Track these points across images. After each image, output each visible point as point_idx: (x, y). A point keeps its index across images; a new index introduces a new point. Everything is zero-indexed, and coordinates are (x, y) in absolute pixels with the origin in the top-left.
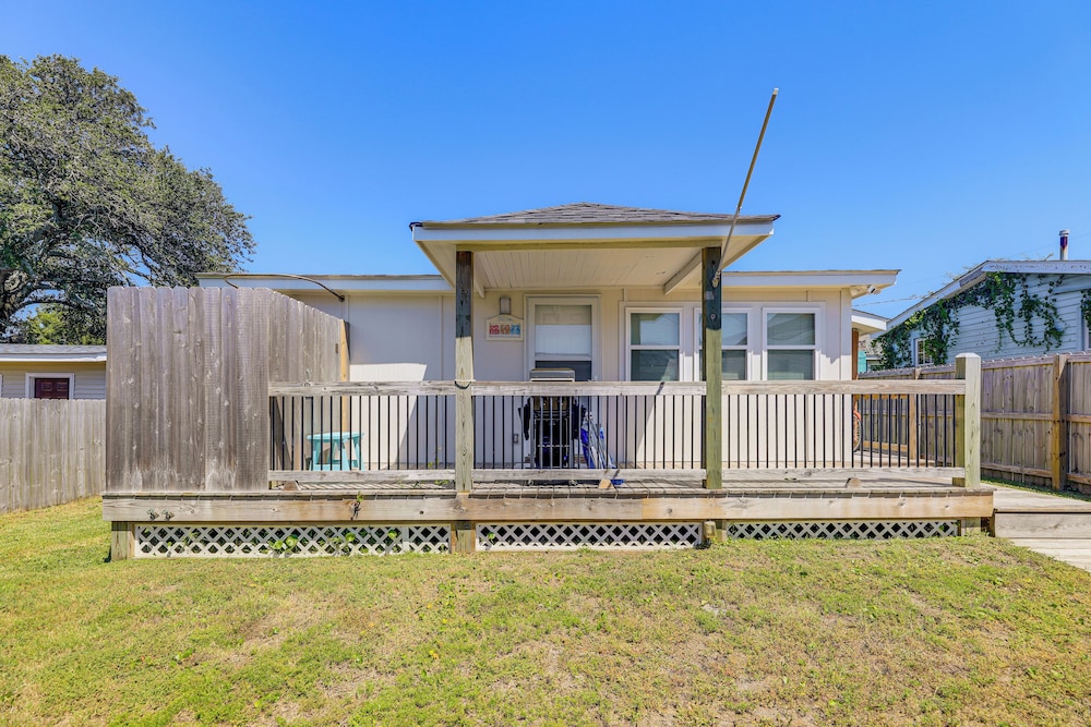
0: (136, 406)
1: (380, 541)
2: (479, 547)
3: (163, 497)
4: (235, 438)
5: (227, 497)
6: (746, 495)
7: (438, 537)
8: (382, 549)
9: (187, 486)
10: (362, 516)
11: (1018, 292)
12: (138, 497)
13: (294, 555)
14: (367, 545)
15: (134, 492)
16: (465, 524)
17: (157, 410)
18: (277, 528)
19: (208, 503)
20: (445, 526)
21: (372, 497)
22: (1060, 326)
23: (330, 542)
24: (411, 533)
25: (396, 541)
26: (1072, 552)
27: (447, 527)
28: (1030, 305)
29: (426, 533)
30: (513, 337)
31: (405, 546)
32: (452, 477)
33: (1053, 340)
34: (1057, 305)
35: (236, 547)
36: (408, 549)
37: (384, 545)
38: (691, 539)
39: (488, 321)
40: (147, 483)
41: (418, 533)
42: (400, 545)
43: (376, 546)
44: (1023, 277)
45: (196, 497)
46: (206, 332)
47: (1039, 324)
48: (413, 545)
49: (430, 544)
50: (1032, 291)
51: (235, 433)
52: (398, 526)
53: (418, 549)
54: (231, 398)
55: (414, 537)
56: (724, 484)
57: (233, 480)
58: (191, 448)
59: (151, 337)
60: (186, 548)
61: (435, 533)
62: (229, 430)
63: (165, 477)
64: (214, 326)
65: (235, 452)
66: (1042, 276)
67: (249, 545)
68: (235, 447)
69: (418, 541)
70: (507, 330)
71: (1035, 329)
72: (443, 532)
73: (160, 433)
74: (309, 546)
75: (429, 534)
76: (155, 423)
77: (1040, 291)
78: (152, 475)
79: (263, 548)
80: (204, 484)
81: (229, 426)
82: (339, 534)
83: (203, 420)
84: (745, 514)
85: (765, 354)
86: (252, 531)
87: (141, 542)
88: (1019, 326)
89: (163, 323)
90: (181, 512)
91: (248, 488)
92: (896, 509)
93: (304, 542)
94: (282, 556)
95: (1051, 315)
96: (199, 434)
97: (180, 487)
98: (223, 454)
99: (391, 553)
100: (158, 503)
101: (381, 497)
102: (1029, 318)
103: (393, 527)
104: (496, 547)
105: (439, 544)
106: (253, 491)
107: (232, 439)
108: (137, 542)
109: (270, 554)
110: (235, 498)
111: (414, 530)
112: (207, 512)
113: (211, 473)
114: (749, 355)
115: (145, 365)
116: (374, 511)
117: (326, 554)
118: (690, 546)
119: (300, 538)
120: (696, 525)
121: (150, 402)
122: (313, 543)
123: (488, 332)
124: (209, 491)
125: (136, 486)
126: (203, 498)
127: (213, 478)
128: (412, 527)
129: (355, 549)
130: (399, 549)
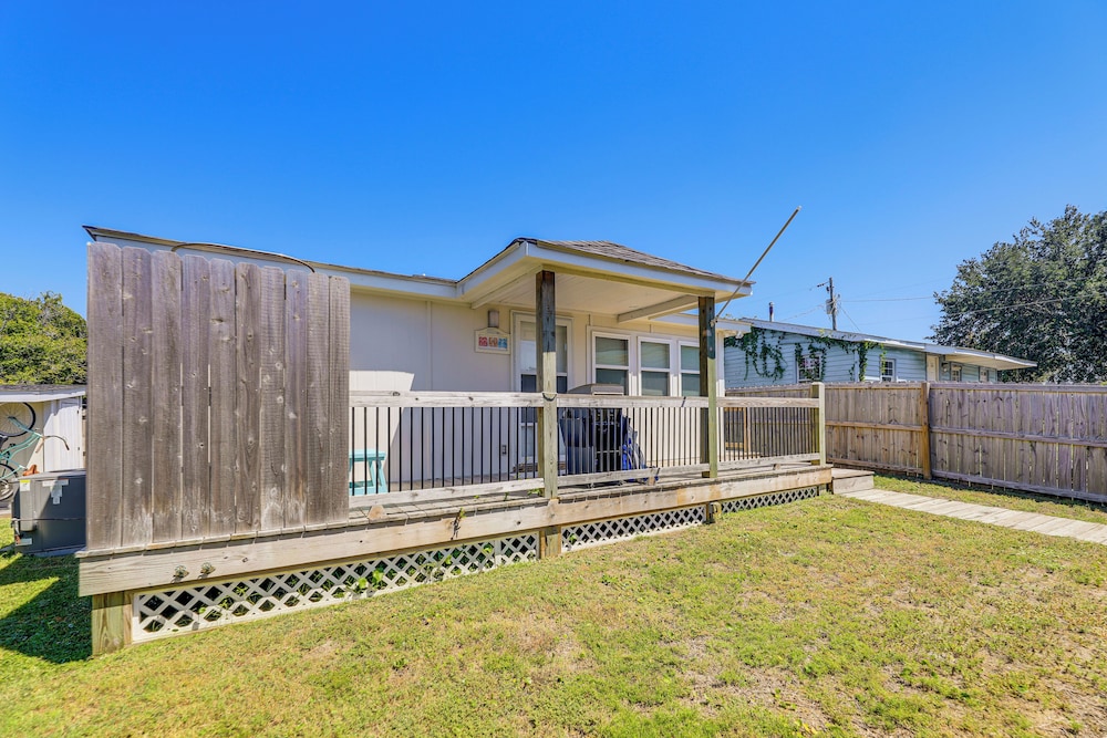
0: (143, 420)
1: (473, 559)
2: (563, 549)
3: (195, 547)
4: (304, 458)
5: (298, 534)
6: (732, 480)
7: (527, 545)
8: (476, 567)
9: (234, 526)
10: (462, 534)
11: (760, 341)
12: (148, 552)
13: (379, 593)
14: (460, 566)
15: (142, 546)
16: (553, 529)
17: (181, 425)
18: (356, 564)
19: (267, 547)
20: (533, 534)
21: (470, 513)
22: (783, 365)
23: (420, 570)
24: (503, 545)
25: (488, 557)
26: (875, 497)
27: (536, 535)
28: (766, 350)
29: (516, 543)
30: (500, 350)
31: (498, 560)
32: (542, 486)
33: (779, 374)
34: (782, 351)
35: (301, 597)
36: (500, 562)
37: (477, 563)
38: (700, 518)
39: (478, 333)
41: (509, 545)
42: (492, 560)
43: (468, 565)
44: (763, 331)
45: (251, 540)
46: (264, 323)
47: (771, 363)
48: (505, 557)
49: (520, 554)
50: (768, 341)
51: (304, 453)
52: (491, 541)
53: (509, 561)
54: (299, 409)
55: (506, 549)
56: (719, 474)
57: (301, 512)
58: (238, 476)
59: (171, 323)
60: (224, 612)
61: (524, 542)
62: (295, 449)
63: (195, 518)
64: (274, 317)
65: (304, 477)
66: (773, 332)
67: (320, 590)
68: (305, 470)
69: (509, 553)
70: (495, 343)
71: (768, 366)
72: (531, 540)
73: (185, 458)
74: (397, 578)
75: (518, 544)
76: (176, 446)
77: (772, 342)
78: (171, 518)
79: (339, 590)
80: (259, 522)
81: (296, 443)
82: (430, 558)
83: (257, 438)
84: (733, 494)
86: (324, 573)
87: (143, 616)
88: (760, 362)
89: (193, 306)
90: (226, 562)
91: (323, 520)
92: (797, 481)
93: (390, 576)
94: (364, 595)
95: (778, 358)
96: (250, 455)
97: (221, 527)
98: (287, 480)
99: (484, 569)
101: (480, 512)
102: (765, 359)
103: (486, 542)
104: (575, 547)
105: (528, 553)
106: (332, 522)
107: (300, 460)
108: (135, 620)
109: (348, 597)
110: (308, 533)
111: (505, 542)
112: (266, 557)
113: (269, 502)
115: (160, 362)
116: (474, 528)
117: (416, 584)
118: (700, 523)
119: (386, 571)
120: (703, 506)
121: (170, 414)
122: (401, 573)
123: (477, 343)
124: (266, 530)
125: (141, 536)
126: (261, 539)
127: (273, 514)
128: (503, 539)
129: (448, 573)
130: (491, 564)
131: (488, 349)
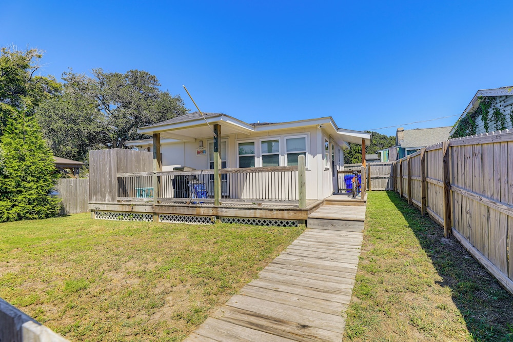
0: (94, 180)
1: (139, 218)
2: (160, 221)
4: (111, 189)
5: (109, 204)
8: (140, 220)
9: (102, 201)
10: (134, 210)
12: (94, 204)
13: (123, 220)
14: (137, 219)
16: (155, 214)
17: (98, 181)
19: (106, 205)
20: (152, 214)
21: (135, 205)
22: (506, 125)
24: (145, 216)
25: (142, 218)
31: (144, 220)
32: (152, 200)
35: (112, 218)
40: (96, 200)
41: (147, 216)
46: (105, 161)
49: (149, 219)
51: (111, 187)
53: (147, 221)
54: (110, 178)
58: (103, 191)
59: (96, 163)
60: (101, 217)
61: (150, 216)
63: (99, 199)
64: (107, 159)
65: (111, 192)
67: (114, 217)
69: (147, 218)
72: (152, 216)
73: (98, 187)
76: (97, 185)
78: (97, 198)
79: (117, 218)
80: (105, 201)
81: (110, 185)
83: (105, 184)
85: (286, 156)
86: (115, 213)
87: (96, 215)
89: (98, 159)
90: (102, 207)
93: (124, 217)
94: (120, 220)
95: (502, 119)
96: (105, 187)
98: (109, 193)
99: (142, 221)
100: (97, 205)
102: (497, 122)
103: (142, 214)
104: (163, 221)
105: (152, 220)
106: (114, 203)
109: (118, 220)
110: (111, 204)
112: (105, 208)
113: (107, 198)
114: (280, 156)
115: (96, 170)
116: (137, 209)
121: (97, 179)
122: (126, 217)
123: (197, 153)
124: (107, 202)
125: (94, 201)
126: (105, 204)
128: (145, 214)
129: (134, 219)
131: (200, 155)
